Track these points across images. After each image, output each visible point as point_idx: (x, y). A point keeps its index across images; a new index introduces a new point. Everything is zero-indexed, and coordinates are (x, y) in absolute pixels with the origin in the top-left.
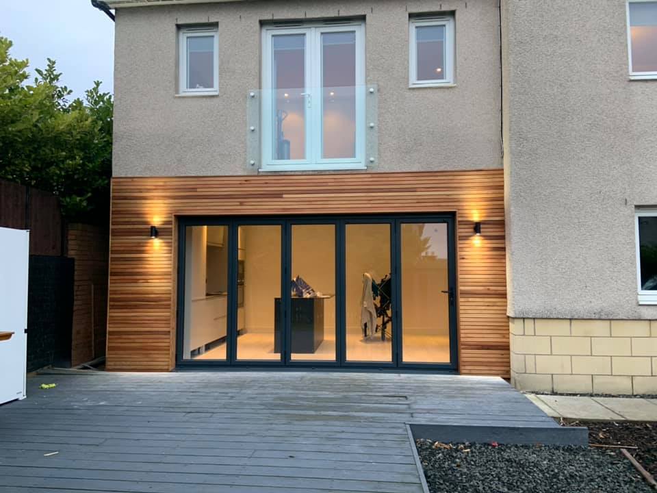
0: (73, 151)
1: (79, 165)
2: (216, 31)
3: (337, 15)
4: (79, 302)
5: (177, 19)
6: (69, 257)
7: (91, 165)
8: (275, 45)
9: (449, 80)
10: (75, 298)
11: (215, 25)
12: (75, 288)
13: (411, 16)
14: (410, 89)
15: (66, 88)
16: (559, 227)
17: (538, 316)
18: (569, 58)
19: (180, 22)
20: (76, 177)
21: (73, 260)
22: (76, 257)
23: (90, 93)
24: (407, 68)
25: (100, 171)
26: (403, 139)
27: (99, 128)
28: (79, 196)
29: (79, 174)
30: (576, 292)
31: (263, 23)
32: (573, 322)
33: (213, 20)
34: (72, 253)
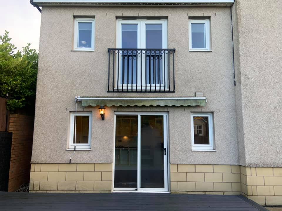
0: (16, 77)
1: (19, 84)
2: (94, 20)
3: (154, 16)
4: (14, 156)
5: (74, 13)
6: (9, 132)
7: (25, 84)
8: (123, 28)
9: (207, 48)
10: (12, 153)
11: (94, 17)
12: (12, 148)
13: (190, 18)
14: (190, 52)
15: (14, 46)
16: (266, 121)
17: (258, 166)
18: (266, 40)
19: (75, 15)
20: (16, 90)
21: (12, 133)
22: (13, 132)
23: (25, 48)
24: (188, 42)
25: (29, 87)
26: (187, 76)
27: (31, 66)
28: (17, 100)
29: (18, 88)
30: (275, 153)
31: (117, 17)
32: (274, 168)
33: (92, 14)
34: (11, 130)
